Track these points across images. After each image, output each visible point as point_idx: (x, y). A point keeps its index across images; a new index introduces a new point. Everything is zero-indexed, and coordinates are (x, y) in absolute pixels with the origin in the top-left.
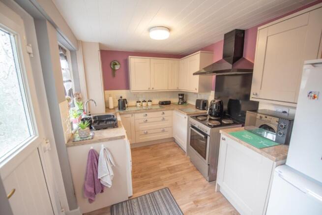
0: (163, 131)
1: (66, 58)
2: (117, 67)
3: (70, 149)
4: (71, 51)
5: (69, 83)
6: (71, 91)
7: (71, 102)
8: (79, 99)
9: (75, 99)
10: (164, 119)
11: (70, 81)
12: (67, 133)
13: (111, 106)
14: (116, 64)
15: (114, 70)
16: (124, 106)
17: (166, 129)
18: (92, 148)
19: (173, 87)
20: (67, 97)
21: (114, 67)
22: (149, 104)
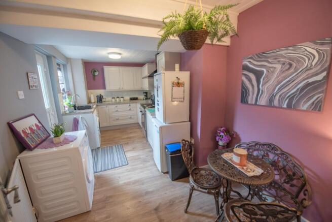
0: (131, 118)
1: (60, 69)
2: (96, 74)
3: (64, 117)
4: (63, 65)
5: (63, 85)
6: (63, 90)
7: (64, 96)
8: (69, 95)
9: (66, 95)
10: (130, 109)
11: (63, 83)
12: (62, 111)
13: (93, 101)
14: (95, 71)
15: (94, 76)
16: (101, 100)
17: (132, 117)
18: (75, 117)
19: (138, 87)
20: (62, 91)
21: (94, 74)
22: (122, 99)
